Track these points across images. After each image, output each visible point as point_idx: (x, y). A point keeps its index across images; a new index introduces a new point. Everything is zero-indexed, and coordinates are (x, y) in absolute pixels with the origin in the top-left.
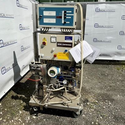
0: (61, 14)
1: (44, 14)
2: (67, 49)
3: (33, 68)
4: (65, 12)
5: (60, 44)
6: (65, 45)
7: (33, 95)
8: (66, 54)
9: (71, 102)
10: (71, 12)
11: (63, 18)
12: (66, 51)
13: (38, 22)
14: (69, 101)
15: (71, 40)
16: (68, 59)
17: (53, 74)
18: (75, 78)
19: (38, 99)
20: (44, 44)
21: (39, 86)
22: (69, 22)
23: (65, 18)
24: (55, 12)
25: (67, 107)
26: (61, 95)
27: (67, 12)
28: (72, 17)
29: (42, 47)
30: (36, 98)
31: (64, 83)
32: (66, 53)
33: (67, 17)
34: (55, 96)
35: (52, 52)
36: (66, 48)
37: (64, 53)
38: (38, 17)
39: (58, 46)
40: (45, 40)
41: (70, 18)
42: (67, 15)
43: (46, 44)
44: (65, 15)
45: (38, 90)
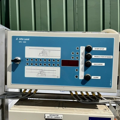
0: (75, 55)
1: (27, 56)
4: (88, 50)
10: (105, 49)
11: (81, 66)
13: (9, 74)
22: (99, 78)
23: (87, 65)
24: (60, 49)
27: (94, 49)
28: (109, 62)
33: (93, 64)
38: (9, 63)
41: (104, 64)
42: (93, 57)
44: (88, 57)
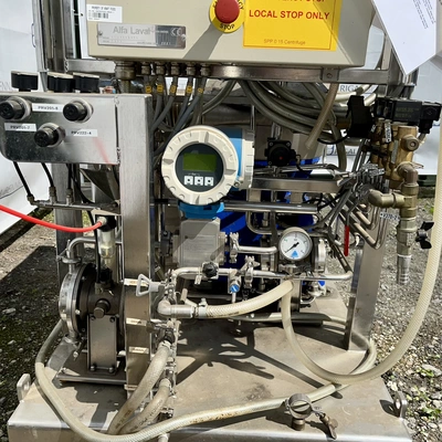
3: (32, 128)
7: (39, 366)
9: (335, 395)
14: (318, 386)
17: (209, 180)
18: (400, 198)
19: (85, 389)
21: (83, 289)
25: (323, 436)
26: (240, 347)
30: (66, 384)
31: (288, 255)
34: (200, 354)
45: (82, 323)
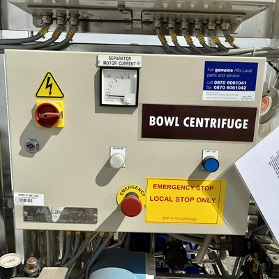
2: (215, 155)
5: (169, 121)
6: (200, 122)
8: (210, 188)
12: (208, 165)
15: (251, 87)
16: (221, 221)
20: (47, 117)
29: (31, 147)
32: (205, 184)
35: (107, 174)
36: (212, 150)
37: (194, 181)
39: (149, 132)
40: (55, 92)
43: (62, 123)
